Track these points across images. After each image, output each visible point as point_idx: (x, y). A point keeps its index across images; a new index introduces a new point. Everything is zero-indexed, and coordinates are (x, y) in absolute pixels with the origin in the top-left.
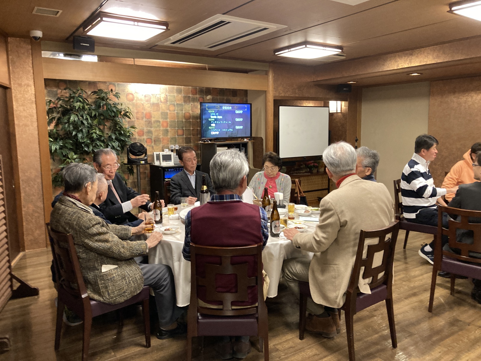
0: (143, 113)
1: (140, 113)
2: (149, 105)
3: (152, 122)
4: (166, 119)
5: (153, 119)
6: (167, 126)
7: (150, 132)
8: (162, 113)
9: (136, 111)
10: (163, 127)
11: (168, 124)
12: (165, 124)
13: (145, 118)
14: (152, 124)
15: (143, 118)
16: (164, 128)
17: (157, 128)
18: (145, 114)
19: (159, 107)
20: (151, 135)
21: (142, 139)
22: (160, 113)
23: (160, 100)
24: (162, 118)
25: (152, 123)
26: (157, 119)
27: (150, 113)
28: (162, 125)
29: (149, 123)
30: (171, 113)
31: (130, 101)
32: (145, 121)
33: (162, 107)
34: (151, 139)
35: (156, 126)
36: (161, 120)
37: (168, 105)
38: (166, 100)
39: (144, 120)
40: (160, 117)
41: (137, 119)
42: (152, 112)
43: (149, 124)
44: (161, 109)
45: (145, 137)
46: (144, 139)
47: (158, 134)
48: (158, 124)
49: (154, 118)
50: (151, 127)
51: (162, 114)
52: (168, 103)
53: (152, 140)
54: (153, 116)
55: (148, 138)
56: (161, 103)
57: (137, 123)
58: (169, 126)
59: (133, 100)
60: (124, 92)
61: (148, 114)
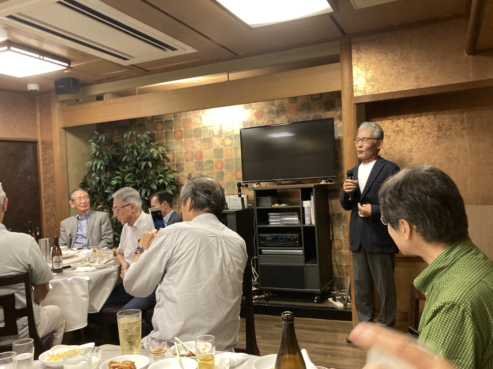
0: (193, 152)
1: (189, 154)
2: (200, 141)
3: (204, 162)
4: (221, 157)
5: (205, 160)
6: (222, 167)
8: (215, 150)
9: (184, 151)
10: (217, 169)
11: (222, 164)
12: (219, 165)
13: (195, 158)
15: (192, 160)
16: (219, 170)
17: (209, 170)
18: (195, 154)
19: (212, 143)
22: (212, 150)
23: (212, 133)
24: (215, 157)
25: (203, 165)
26: (209, 159)
27: (201, 152)
28: (215, 166)
29: (200, 165)
30: (226, 150)
31: (178, 140)
32: (196, 163)
33: (215, 142)
35: (209, 168)
36: (214, 160)
37: (222, 138)
38: (221, 133)
39: (194, 161)
40: (213, 155)
41: (187, 160)
42: (203, 150)
44: (214, 145)
48: (211, 164)
49: (206, 157)
50: (202, 170)
52: (223, 135)
54: (204, 155)
56: (215, 137)
57: (187, 165)
58: (224, 167)
59: (181, 138)
60: (172, 129)
61: (199, 153)
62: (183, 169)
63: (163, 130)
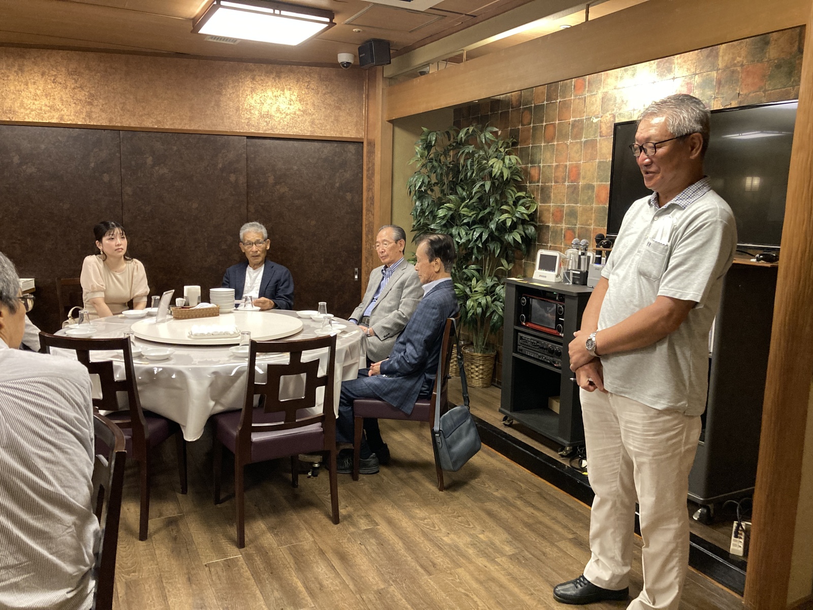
0: (566, 166)
1: (561, 169)
2: (579, 146)
3: (580, 188)
5: (581, 183)
7: (573, 214)
9: (554, 164)
10: (598, 203)
12: (603, 195)
13: (569, 178)
14: (578, 195)
15: (564, 181)
16: (600, 205)
17: (586, 203)
19: (597, 150)
20: (575, 221)
21: (559, 229)
22: (595, 164)
23: (599, 130)
24: (598, 178)
25: (579, 192)
26: (588, 182)
27: (578, 167)
28: (596, 197)
31: (548, 143)
32: (569, 187)
33: (601, 148)
34: (573, 230)
35: (586, 198)
36: (596, 184)
39: (567, 183)
40: (595, 175)
41: (556, 182)
42: (581, 163)
43: (573, 192)
44: (598, 154)
45: (564, 226)
46: (562, 229)
47: (587, 221)
48: (590, 192)
49: (584, 178)
50: (576, 202)
51: (599, 167)
53: (574, 232)
54: (582, 173)
55: (568, 229)
56: (602, 139)
57: (556, 191)
59: (552, 140)
60: (542, 122)
61: (574, 170)
62: (549, 197)
63: (530, 124)
